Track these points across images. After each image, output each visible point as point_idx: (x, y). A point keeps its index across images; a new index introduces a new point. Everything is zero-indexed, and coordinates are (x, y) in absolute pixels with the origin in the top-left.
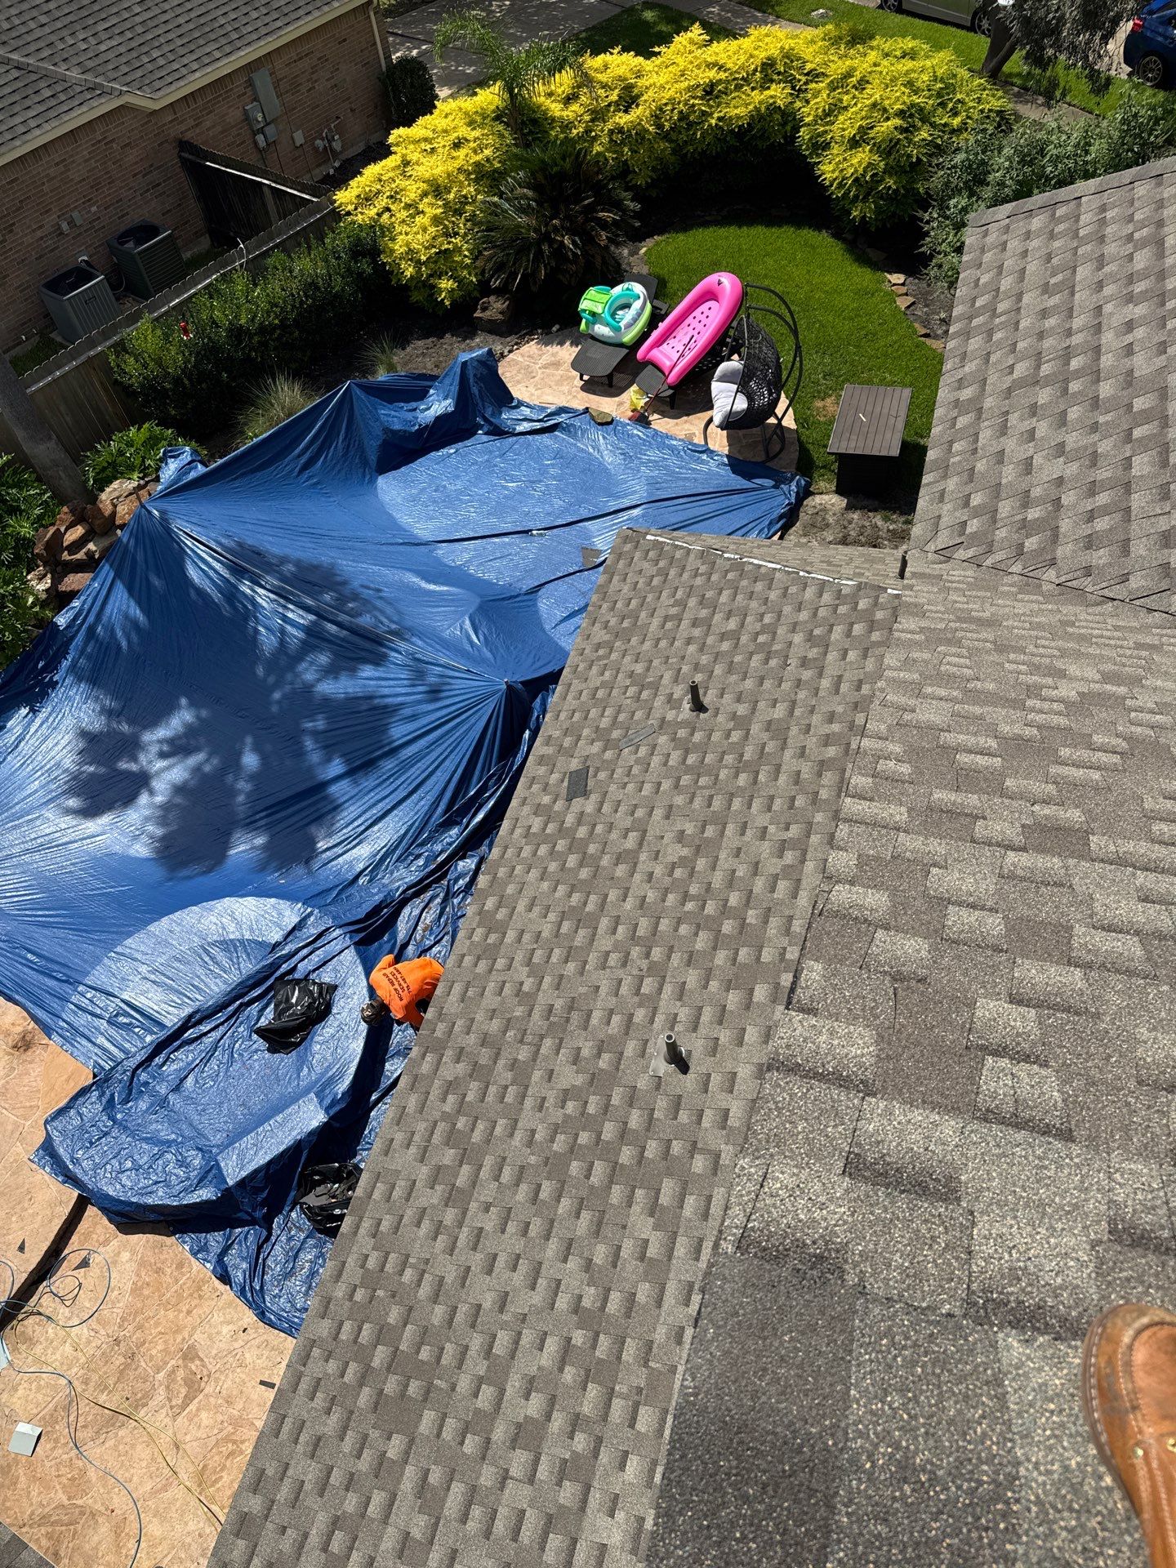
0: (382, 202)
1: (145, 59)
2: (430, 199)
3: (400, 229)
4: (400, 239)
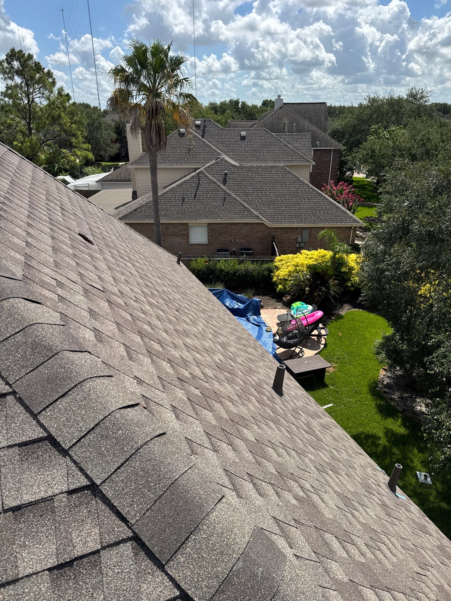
0: (283, 262)
1: (276, 216)
2: (293, 267)
3: (281, 270)
4: (279, 271)
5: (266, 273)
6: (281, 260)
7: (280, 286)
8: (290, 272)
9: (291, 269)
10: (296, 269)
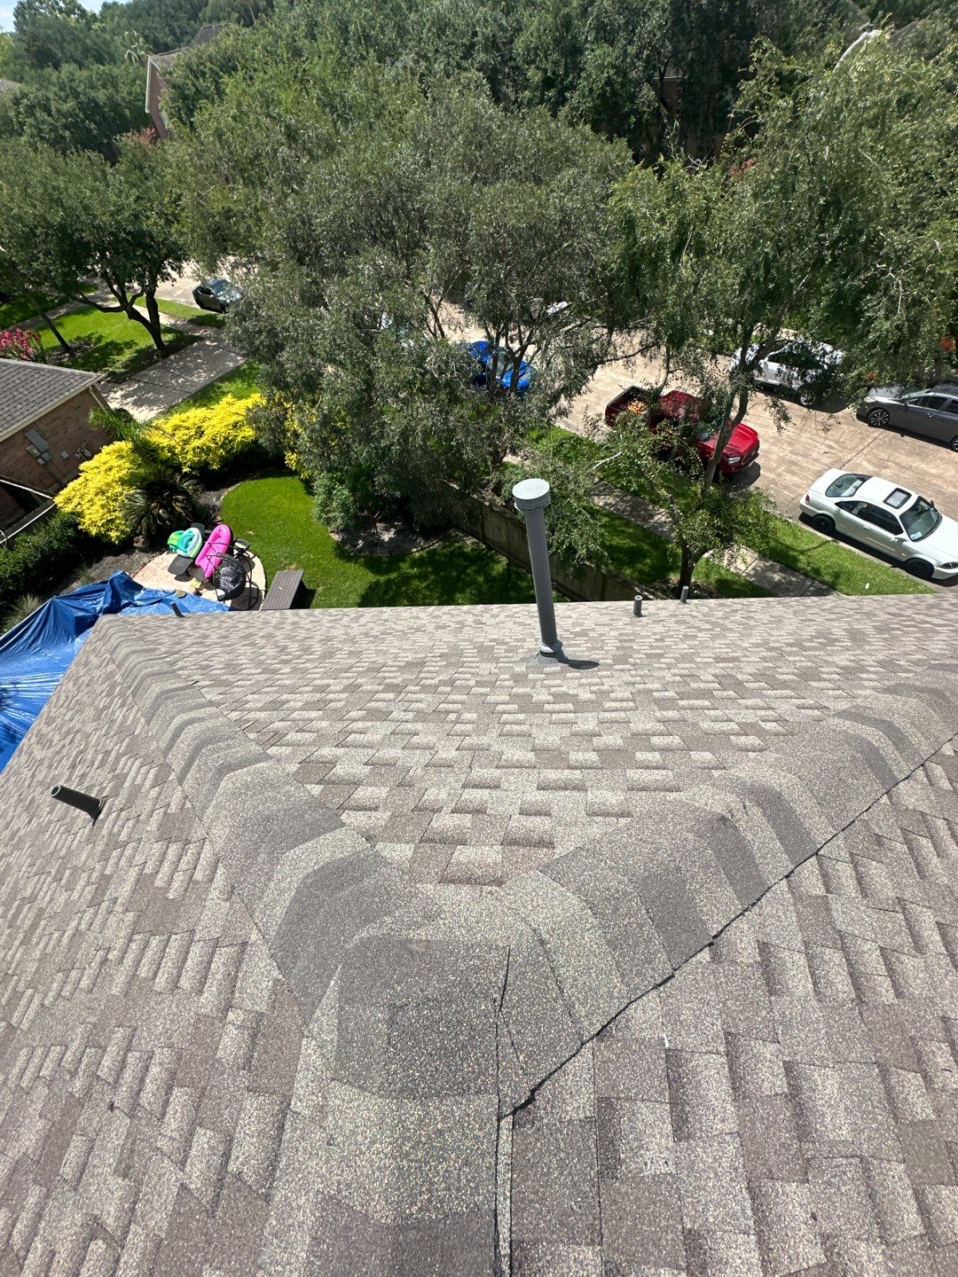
0: (76, 501)
2: (99, 497)
3: (87, 512)
4: (87, 517)
5: (70, 532)
6: (69, 500)
7: (113, 534)
8: (103, 506)
9: (100, 500)
10: (108, 498)
